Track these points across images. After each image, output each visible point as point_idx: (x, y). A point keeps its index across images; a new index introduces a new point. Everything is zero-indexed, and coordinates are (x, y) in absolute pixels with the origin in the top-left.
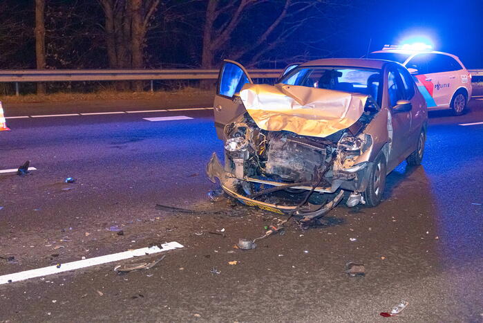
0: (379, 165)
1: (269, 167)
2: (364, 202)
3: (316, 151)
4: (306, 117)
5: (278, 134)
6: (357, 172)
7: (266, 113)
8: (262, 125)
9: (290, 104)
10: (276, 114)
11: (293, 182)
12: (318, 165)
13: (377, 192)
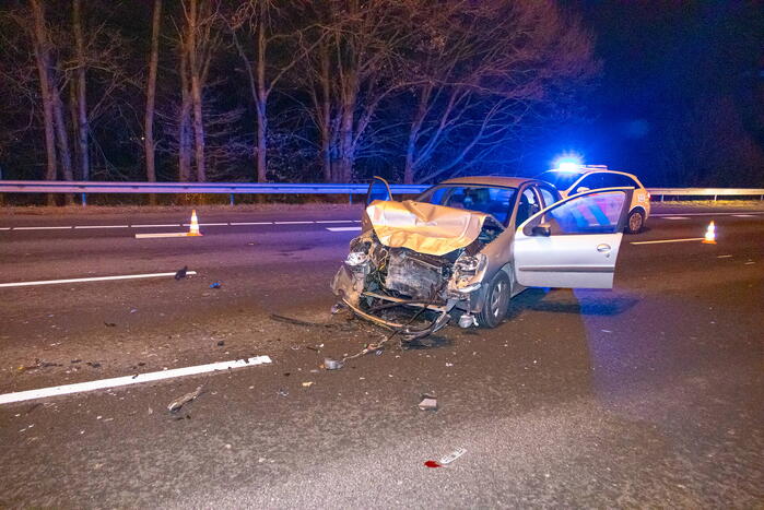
0: (499, 286)
1: (389, 283)
2: (477, 324)
3: (432, 269)
4: (427, 234)
5: (397, 251)
6: (470, 293)
7: (389, 229)
8: (384, 241)
9: (414, 221)
10: (399, 230)
11: (410, 298)
12: (435, 283)
13: (496, 314)
